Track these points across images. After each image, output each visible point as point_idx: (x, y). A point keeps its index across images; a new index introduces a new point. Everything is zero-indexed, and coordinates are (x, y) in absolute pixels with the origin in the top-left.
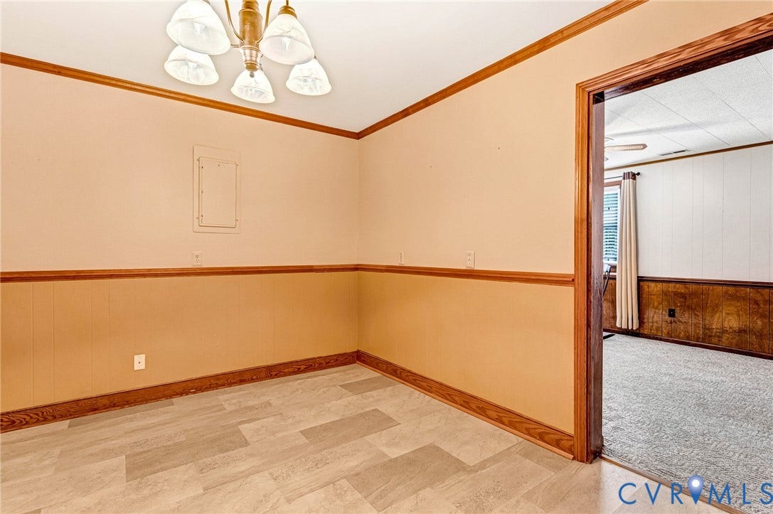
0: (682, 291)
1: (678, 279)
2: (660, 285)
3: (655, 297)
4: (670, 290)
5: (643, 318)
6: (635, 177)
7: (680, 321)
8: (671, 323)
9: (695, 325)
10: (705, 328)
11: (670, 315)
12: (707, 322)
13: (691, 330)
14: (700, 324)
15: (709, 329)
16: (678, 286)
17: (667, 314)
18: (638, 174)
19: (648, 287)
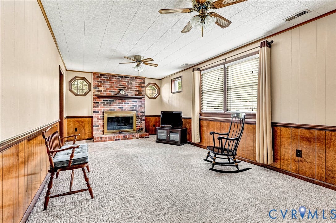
0: (308, 135)
1: (304, 125)
2: (289, 130)
3: (285, 139)
4: (297, 134)
5: (277, 156)
6: (270, 45)
7: (306, 161)
8: (298, 161)
9: (319, 165)
10: (328, 170)
11: (297, 155)
12: (330, 164)
13: (316, 170)
14: (322, 165)
15: (332, 171)
16: (304, 131)
17: (295, 154)
18: (272, 42)
19: (281, 131)
